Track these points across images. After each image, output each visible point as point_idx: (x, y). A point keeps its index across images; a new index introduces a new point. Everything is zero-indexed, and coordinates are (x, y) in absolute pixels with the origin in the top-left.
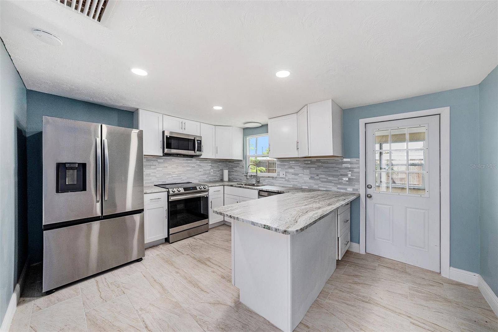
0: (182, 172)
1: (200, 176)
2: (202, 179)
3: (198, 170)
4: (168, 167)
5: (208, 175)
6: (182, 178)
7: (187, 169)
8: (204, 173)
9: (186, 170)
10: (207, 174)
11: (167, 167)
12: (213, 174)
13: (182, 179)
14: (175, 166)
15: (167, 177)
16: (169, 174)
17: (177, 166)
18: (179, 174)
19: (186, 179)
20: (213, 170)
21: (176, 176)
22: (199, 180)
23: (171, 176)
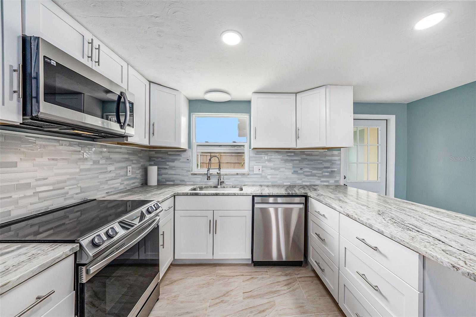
0: (68, 177)
1: (109, 182)
2: (113, 188)
3: (107, 168)
4: (19, 164)
5: (123, 178)
6: (67, 193)
7: (82, 167)
8: (116, 174)
9: (78, 170)
10: (122, 176)
11: (15, 165)
12: (130, 174)
13: (67, 196)
14: (44, 160)
15: (16, 195)
16: (28, 186)
17: (53, 159)
18: (59, 182)
19: (77, 194)
20: (131, 167)
21: (51, 188)
22: (107, 191)
23: (30, 193)
